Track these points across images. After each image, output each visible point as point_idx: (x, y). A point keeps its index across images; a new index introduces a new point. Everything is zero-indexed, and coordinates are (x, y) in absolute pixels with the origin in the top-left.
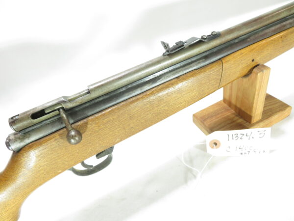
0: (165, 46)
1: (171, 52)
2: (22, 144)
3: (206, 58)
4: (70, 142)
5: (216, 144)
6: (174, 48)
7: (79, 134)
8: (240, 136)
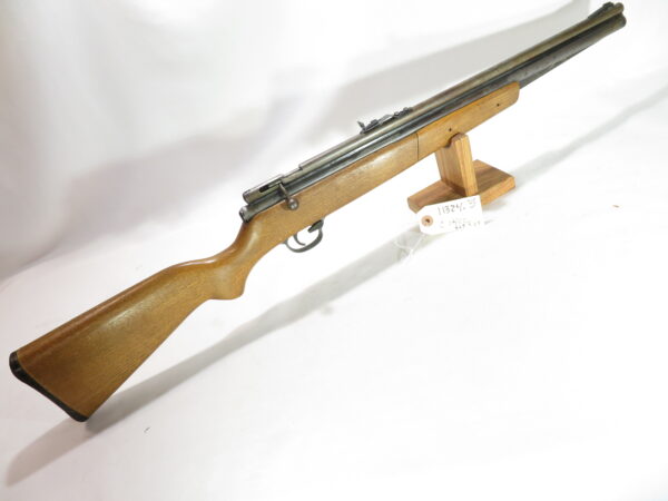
0: (362, 125)
1: (367, 131)
2: (253, 214)
3: (401, 132)
4: (290, 208)
5: (428, 221)
6: (370, 126)
7: (297, 201)
8: (450, 208)
